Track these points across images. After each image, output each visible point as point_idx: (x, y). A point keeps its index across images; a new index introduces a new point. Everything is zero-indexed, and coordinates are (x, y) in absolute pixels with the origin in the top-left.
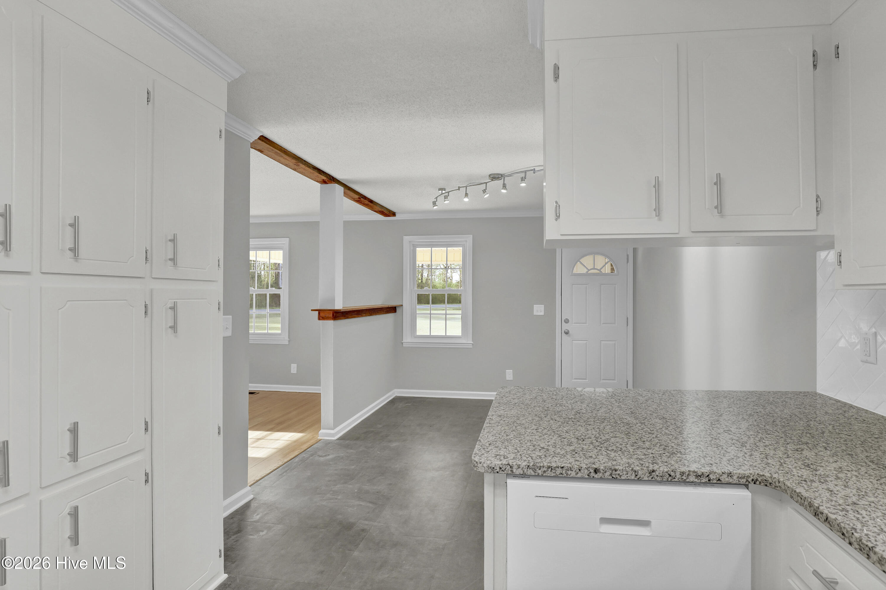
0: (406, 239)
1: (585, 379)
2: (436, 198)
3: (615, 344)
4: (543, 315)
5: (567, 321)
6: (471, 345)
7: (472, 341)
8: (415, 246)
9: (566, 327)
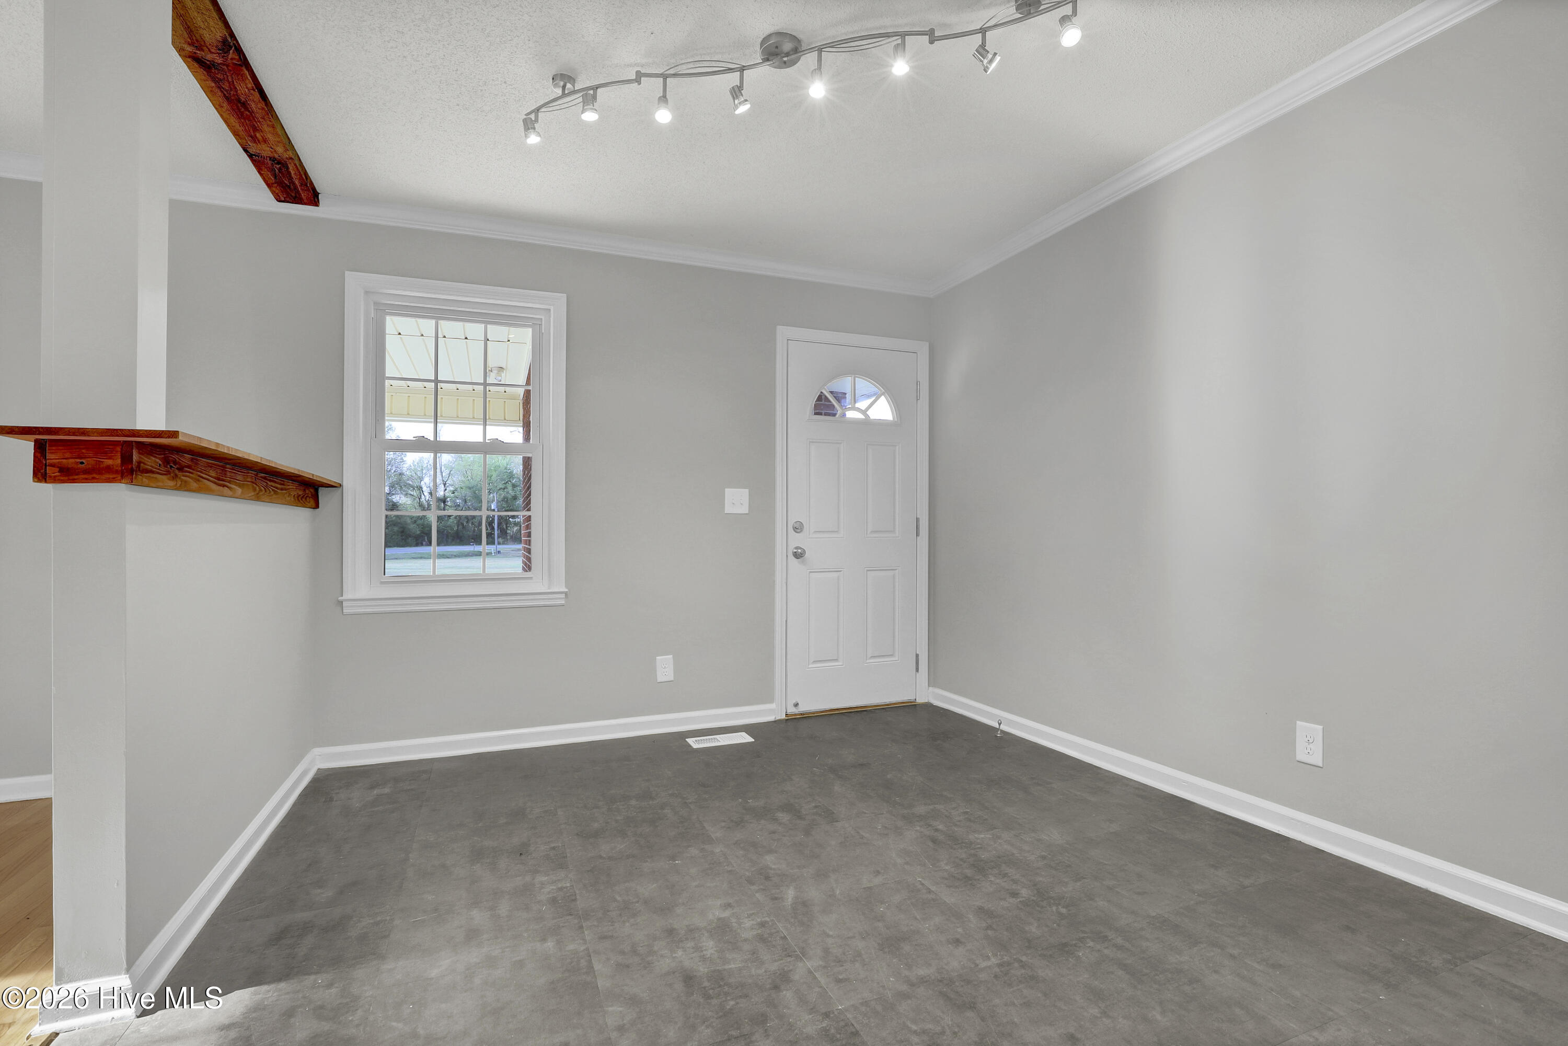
0: (355, 282)
1: (836, 660)
2: (537, 110)
3: (894, 576)
4: (747, 512)
5: (798, 528)
6: (563, 596)
7: (566, 586)
8: (382, 310)
9: (797, 540)
